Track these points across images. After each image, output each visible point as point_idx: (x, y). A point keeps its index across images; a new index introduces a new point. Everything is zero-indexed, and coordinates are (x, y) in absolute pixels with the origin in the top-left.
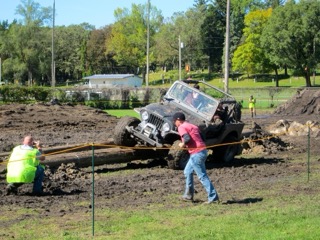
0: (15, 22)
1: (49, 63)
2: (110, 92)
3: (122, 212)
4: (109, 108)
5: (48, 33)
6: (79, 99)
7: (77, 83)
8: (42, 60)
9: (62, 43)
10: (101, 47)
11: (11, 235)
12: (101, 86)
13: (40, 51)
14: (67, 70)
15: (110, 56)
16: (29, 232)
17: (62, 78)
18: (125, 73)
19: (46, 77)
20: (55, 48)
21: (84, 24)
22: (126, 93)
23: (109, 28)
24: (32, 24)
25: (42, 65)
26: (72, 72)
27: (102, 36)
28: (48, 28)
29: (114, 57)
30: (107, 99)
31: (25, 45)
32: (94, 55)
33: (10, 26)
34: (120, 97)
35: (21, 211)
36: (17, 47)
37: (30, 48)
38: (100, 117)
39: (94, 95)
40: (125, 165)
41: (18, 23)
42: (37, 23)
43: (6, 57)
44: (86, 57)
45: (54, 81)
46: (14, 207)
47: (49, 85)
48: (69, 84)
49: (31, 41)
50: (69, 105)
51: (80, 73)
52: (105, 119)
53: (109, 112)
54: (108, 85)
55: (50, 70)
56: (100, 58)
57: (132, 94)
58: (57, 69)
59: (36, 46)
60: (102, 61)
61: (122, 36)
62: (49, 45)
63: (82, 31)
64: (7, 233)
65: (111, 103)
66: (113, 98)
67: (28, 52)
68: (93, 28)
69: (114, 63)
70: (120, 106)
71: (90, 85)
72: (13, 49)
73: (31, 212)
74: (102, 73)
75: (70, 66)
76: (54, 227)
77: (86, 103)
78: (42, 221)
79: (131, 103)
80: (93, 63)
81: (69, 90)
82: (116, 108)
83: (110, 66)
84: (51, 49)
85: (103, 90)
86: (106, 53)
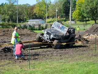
0: (6, 3)
1: (16, 16)
2: (35, 25)
3: (38, 62)
4: (35, 30)
5: (16, 7)
6: (25, 27)
7: (25, 22)
8: (14, 15)
9: (20, 10)
10: (32, 11)
11: (4, 69)
12: (32, 23)
13: (14, 12)
14: (22, 18)
15: (35, 14)
16: (10, 68)
17: (20, 20)
18: (39, 19)
19: (15, 20)
20: (18, 11)
21: (27, 4)
22: (40, 25)
23: (35, 5)
24: (11, 4)
25: (14, 17)
26: (23, 19)
27: (33, 8)
28: (16, 5)
29: (36, 14)
30: (34, 27)
31: (9, 10)
32: (30, 14)
33: (4, 4)
34: (38, 26)
35: (8, 61)
36: (6, 11)
37: (10, 11)
38: (32, 33)
39: (30, 26)
40: (39, 47)
41: (7, 4)
42: (12, 4)
43: (3, 14)
44: (27, 14)
45: (18, 21)
46: (5, 60)
47: (16, 23)
48: (22, 22)
49: (11, 9)
50: (22, 29)
51: (26, 19)
52: (33, 33)
53: (35, 31)
54: (34, 23)
55: (16, 18)
56: (32, 14)
57: (41, 26)
58: (19, 18)
59: (12, 11)
60: (32, 15)
62: (16, 10)
63: (26, 6)
64: (3, 68)
65: (35, 28)
66: (36, 27)
67: (10, 13)
68: (30, 5)
69: (36, 16)
71: (29, 23)
72: (5, 11)
73: (10, 62)
74: (33, 19)
75: (22, 17)
77: (28, 28)
78: (14, 64)
79: (41, 28)
80: (30, 16)
81: (22, 24)
82: (37, 30)
83: (35, 17)
84: (17, 12)
85: (33, 24)
86: (34, 13)
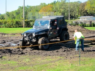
0: (58, 1)
1: (68, 13)
2: (86, 21)
3: (89, 58)
5: (68, 4)
6: (77, 24)
7: (76, 19)
8: (66, 12)
9: (72, 7)
10: (84, 8)
11: (56, 65)
12: (83, 20)
13: (65, 9)
14: (73, 15)
15: (86, 11)
16: (61, 64)
17: (72, 17)
18: (91, 16)
19: (67, 17)
20: (70, 9)
21: (78, 1)
22: (91, 22)
23: (86, 3)
24: (63, 2)
25: (66, 14)
26: (75, 16)
27: (84, 5)
28: (68, 3)
29: (87, 11)
30: (85, 24)
31: (61, 8)
32: (81, 11)
33: (57, 2)
34: (89, 23)
35: (59, 57)
36: (58, 8)
37: (62, 9)
38: (83, 29)
39: (81, 23)
40: (90, 44)
41: (59, 1)
42: (64, 1)
44: (79, 11)
45: (69, 18)
46: (57, 56)
47: (68, 20)
48: (74, 19)
49: (63, 7)
50: (74, 26)
51: (77, 16)
53: (86, 28)
54: (86, 20)
55: (68, 15)
56: (83, 11)
57: (93, 22)
58: (70, 15)
59: (64, 8)
60: (84, 12)
61: (90, 5)
62: (68, 8)
63: (78, 3)
64: (54, 64)
65: (86, 25)
66: (87, 23)
68: (81, 2)
69: (87, 13)
70: (89, 26)
71: (80, 20)
72: (57, 9)
73: (61, 58)
74: (84, 16)
75: (74, 14)
76: (68, 62)
77: (79, 25)
78: (65, 60)
79: (92, 25)
80: (81, 13)
81: (74, 21)
82: (88, 26)
84: (69, 9)
85: (84, 21)
86: (85, 10)
